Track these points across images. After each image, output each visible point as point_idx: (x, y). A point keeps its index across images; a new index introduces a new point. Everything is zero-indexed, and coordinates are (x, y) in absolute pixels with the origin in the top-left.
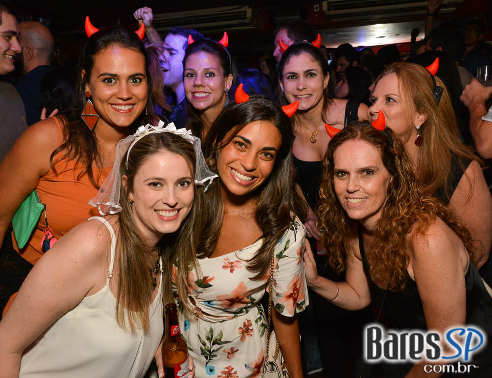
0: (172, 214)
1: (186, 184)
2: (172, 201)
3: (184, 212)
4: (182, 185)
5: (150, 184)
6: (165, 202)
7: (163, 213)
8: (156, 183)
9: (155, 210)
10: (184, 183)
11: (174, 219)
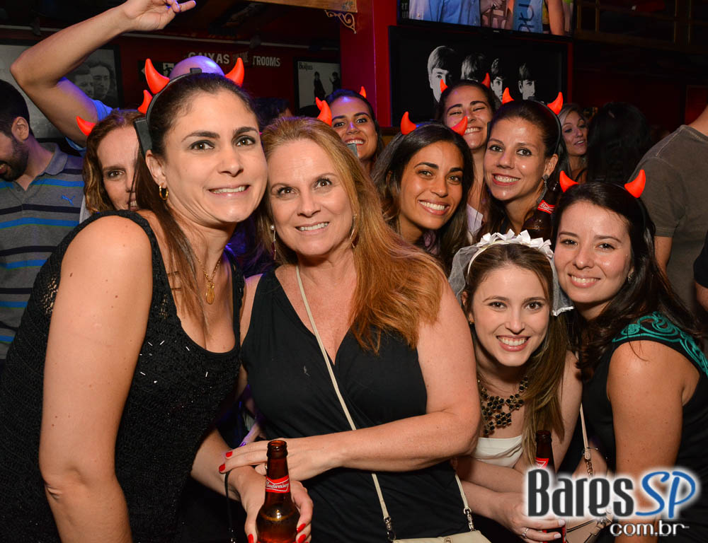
0: (517, 343)
1: (537, 306)
2: (516, 327)
3: (534, 342)
4: (533, 306)
5: (491, 304)
6: (508, 327)
7: (506, 341)
8: (499, 304)
9: (497, 337)
10: (534, 304)
11: (521, 348)
